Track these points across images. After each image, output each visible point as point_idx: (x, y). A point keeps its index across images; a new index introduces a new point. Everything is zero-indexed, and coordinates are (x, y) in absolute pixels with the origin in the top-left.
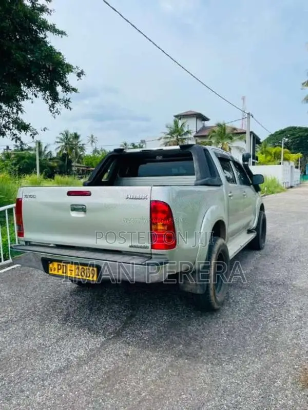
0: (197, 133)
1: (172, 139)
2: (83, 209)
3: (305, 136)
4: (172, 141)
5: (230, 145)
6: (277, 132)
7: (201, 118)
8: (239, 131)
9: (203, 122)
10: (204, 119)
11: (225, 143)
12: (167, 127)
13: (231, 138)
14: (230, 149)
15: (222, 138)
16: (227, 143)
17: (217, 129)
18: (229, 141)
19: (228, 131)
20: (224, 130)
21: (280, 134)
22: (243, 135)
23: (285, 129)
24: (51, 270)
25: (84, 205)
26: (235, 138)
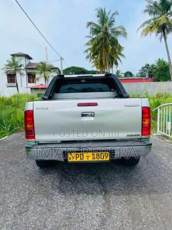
0: (26, 66)
1: (12, 69)
2: (93, 115)
3: (80, 72)
4: (12, 70)
5: (49, 75)
6: (66, 69)
7: (28, 57)
8: (54, 67)
9: (29, 60)
10: (30, 58)
11: (46, 73)
12: (8, 61)
13: (49, 71)
14: (49, 77)
15: (44, 71)
16: (47, 73)
17: (40, 65)
18: (48, 72)
19: (47, 67)
20: (45, 66)
21: (68, 70)
22: (55, 69)
23: (70, 68)
24: (70, 159)
25: (93, 112)
26: (52, 71)
